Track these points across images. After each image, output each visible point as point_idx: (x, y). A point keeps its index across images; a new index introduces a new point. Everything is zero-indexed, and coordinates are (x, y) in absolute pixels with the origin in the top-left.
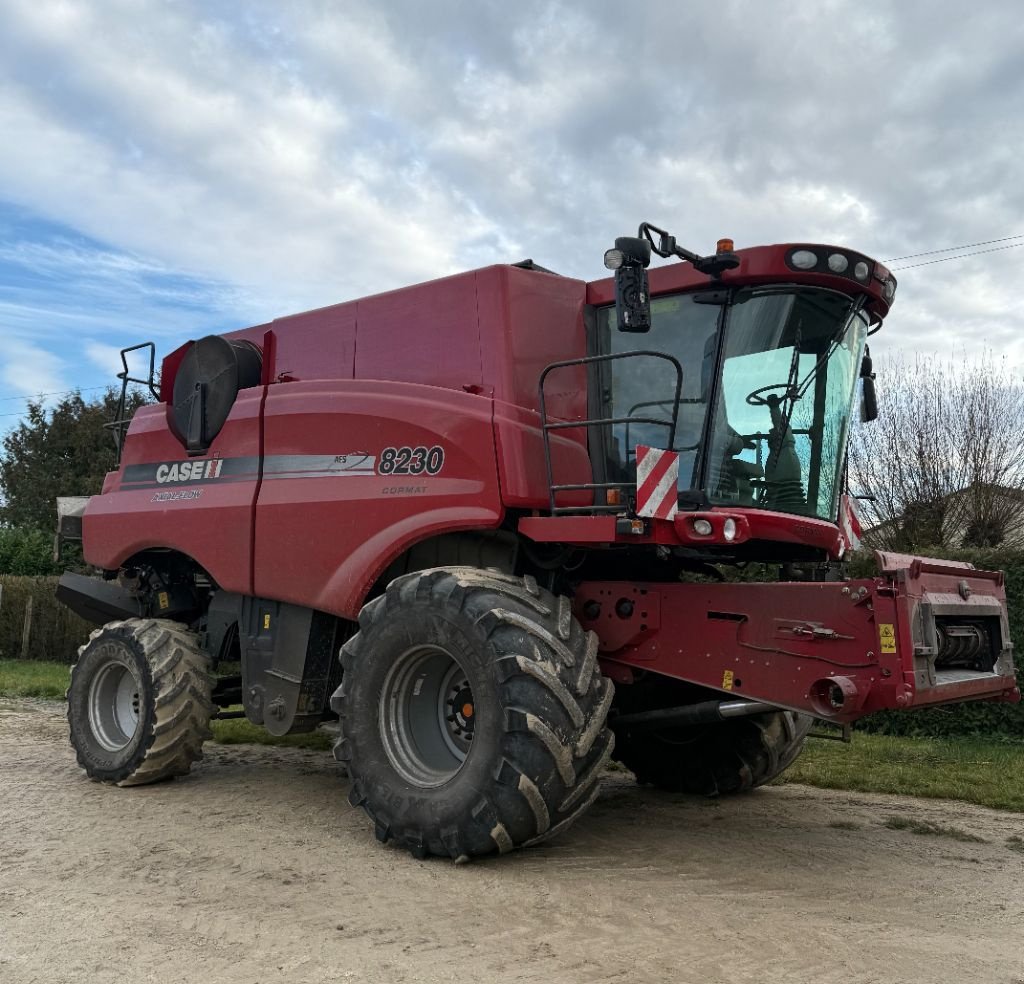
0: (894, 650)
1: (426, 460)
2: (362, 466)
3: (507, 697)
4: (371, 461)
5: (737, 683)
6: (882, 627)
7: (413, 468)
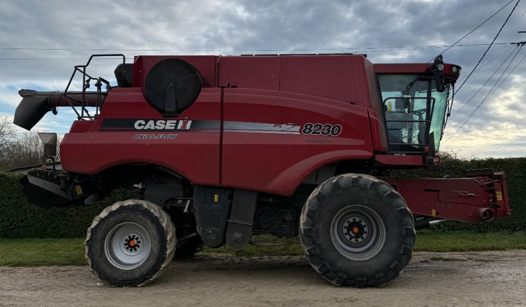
0: (501, 199)
1: (331, 130)
2: (292, 130)
3: (403, 223)
4: (297, 128)
5: (437, 213)
6: (497, 192)
7: (323, 133)
